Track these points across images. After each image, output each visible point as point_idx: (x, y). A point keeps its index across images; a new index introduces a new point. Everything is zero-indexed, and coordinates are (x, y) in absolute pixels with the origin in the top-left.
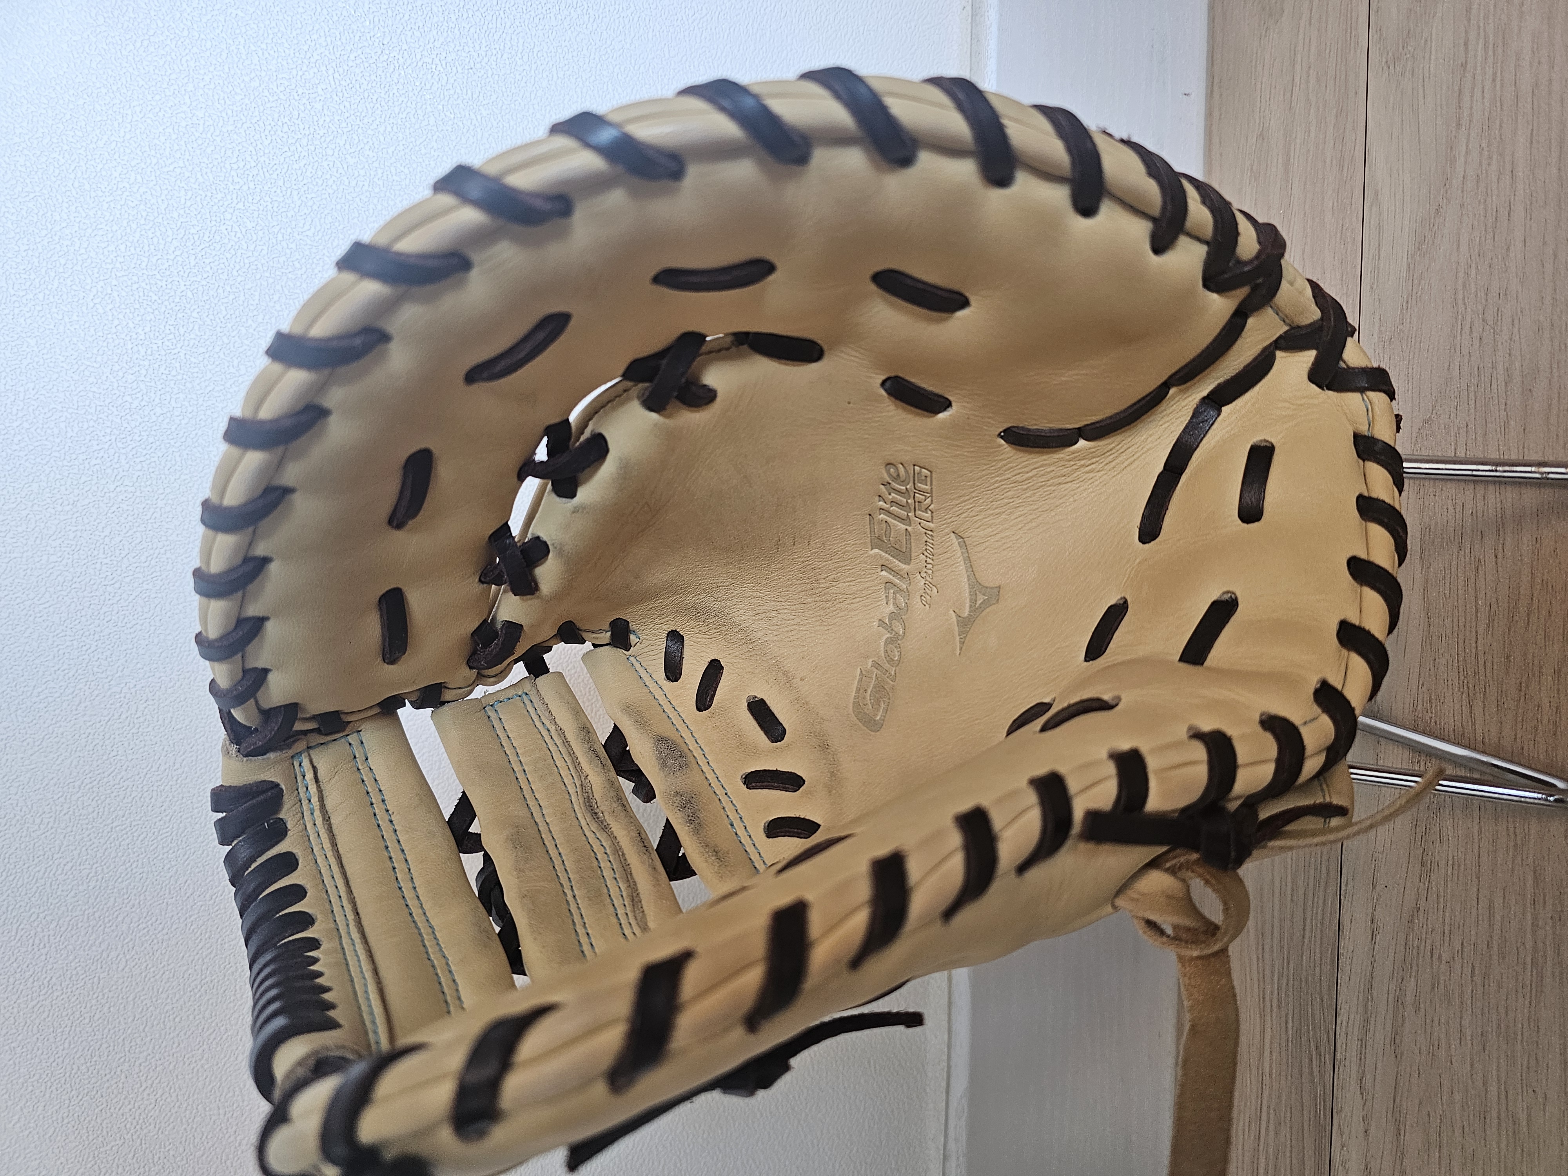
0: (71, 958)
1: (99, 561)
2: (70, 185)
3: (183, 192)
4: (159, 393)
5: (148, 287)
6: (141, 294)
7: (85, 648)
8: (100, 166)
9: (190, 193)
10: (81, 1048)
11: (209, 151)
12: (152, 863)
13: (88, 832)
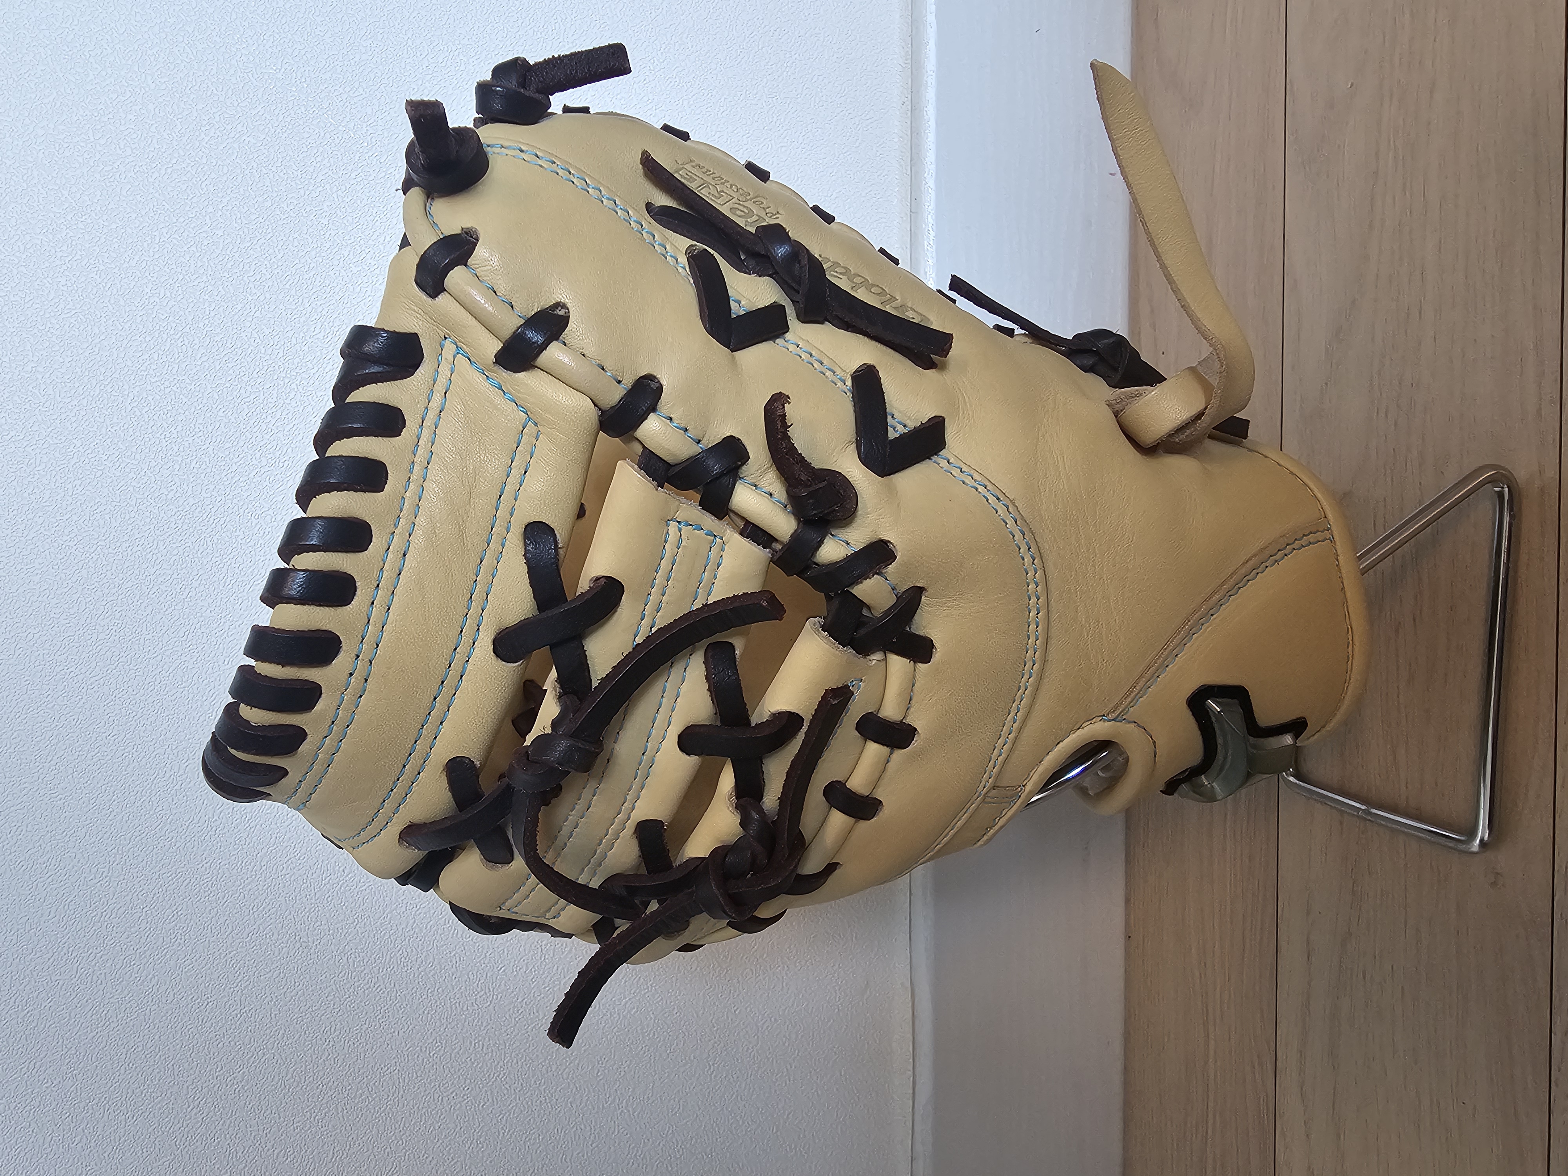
0: (126, 992)
1: (143, 637)
2: (106, 301)
3: (207, 305)
4: (191, 486)
5: (178, 391)
6: (173, 397)
7: (132, 715)
8: (133, 283)
9: (213, 305)
10: (135, 1074)
11: (229, 265)
12: (195, 907)
13: (139, 879)
